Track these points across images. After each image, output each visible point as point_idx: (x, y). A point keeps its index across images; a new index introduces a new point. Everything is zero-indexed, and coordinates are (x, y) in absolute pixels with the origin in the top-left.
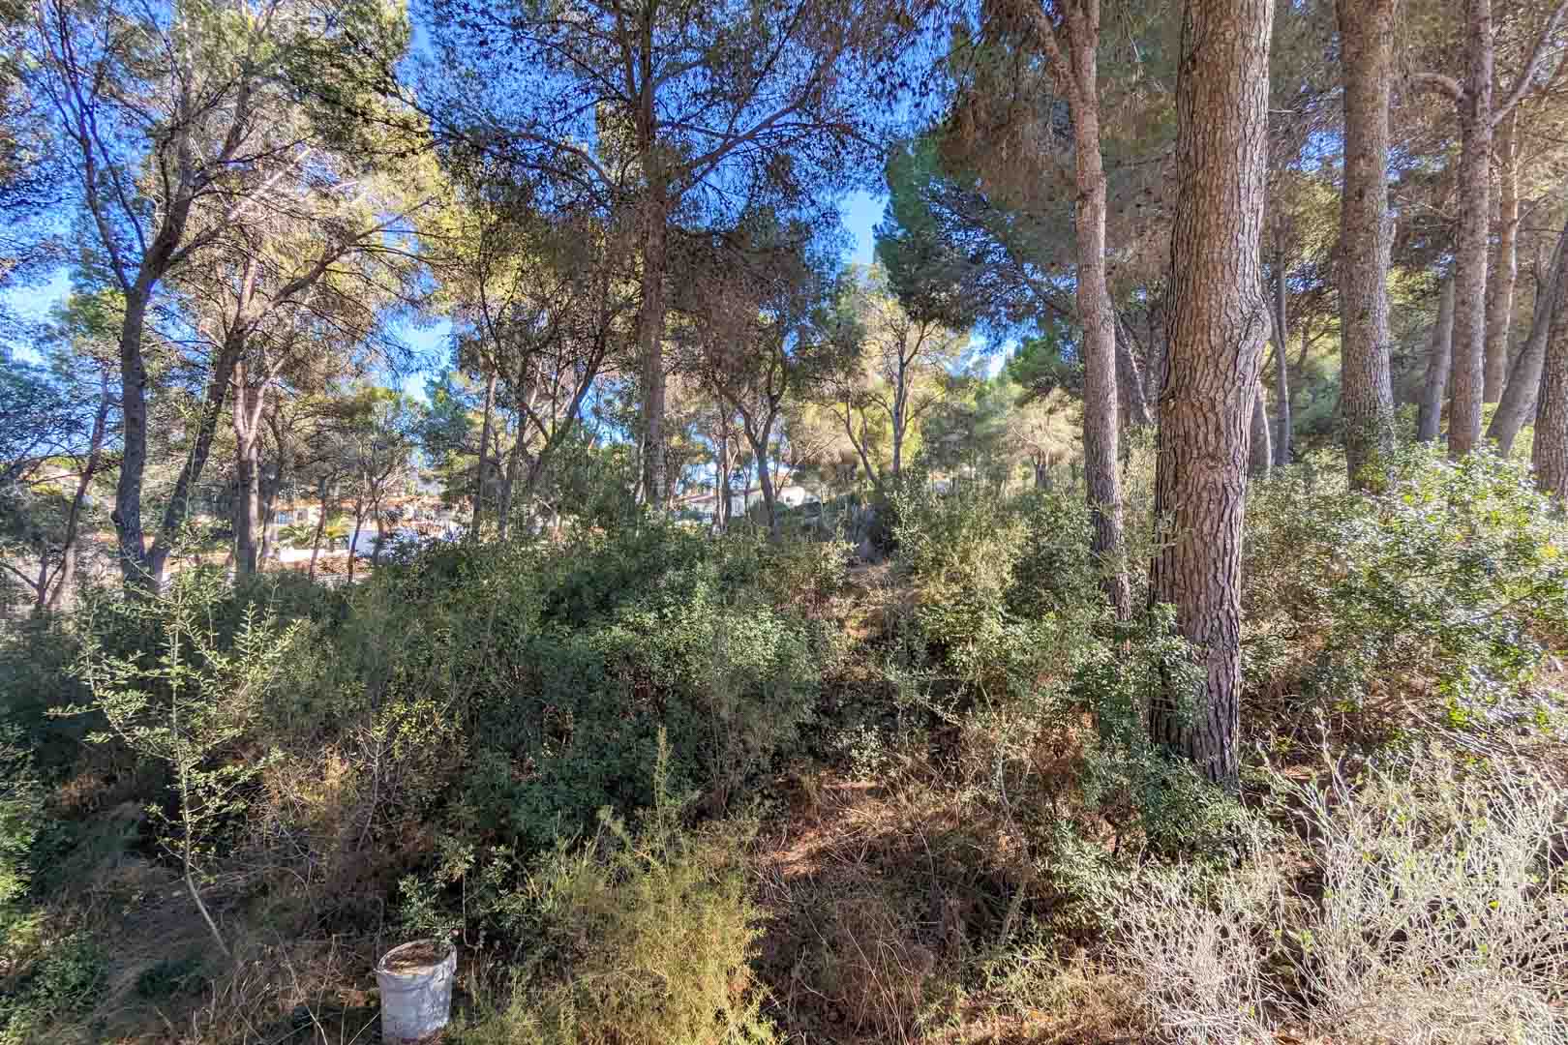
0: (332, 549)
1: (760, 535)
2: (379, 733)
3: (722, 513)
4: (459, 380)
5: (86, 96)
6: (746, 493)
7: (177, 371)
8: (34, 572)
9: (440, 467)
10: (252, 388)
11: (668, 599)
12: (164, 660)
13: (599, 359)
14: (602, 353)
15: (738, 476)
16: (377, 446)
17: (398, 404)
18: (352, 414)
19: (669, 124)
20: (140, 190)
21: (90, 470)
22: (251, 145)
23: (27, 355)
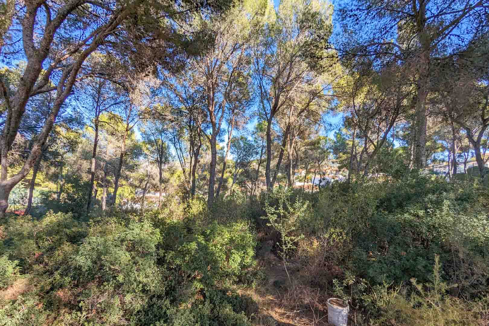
0: (308, 183)
1: (476, 181)
2: (327, 236)
3: (452, 172)
4: (344, 131)
5: (261, 76)
6: (465, 163)
7: (276, 138)
8: (250, 186)
9: (337, 158)
10: (291, 140)
11: (429, 206)
12: (280, 208)
13: (396, 117)
14: (398, 114)
15: (460, 156)
16: (320, 153)
17: (326, 141)
18: (314, 145)
19: (432, 17)
20: (270, 95)
21: (260, 163)
22: (293, 76)
23: (250, 138)
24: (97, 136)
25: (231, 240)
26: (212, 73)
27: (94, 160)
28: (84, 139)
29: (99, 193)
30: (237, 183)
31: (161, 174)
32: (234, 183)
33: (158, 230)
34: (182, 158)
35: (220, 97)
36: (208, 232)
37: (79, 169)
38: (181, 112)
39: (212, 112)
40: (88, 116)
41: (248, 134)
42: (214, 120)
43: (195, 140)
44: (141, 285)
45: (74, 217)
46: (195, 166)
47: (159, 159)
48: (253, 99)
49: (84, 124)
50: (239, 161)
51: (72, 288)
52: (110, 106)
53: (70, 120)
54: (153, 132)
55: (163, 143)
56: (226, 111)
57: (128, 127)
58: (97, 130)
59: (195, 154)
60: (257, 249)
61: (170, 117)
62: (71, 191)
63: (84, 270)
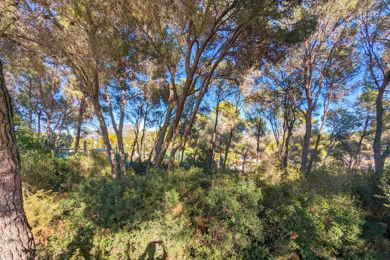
5: (371, 43)
8: (349, 159)
21: (364, 135)
23: (350, 110)
24: (217, 118)
25: (331, 212)
26: (310, 54)
27: (214, 134)
28: (209, 120)
29: (215, 156)
30: (332, 155)
31: (258, 145)
32: (328, 155)
33: (260, 189)
34: (277, 131)
35: (317, 75)
36: (306, 199)
37: (206, 140)
38: (277, 93)
39: (308, 89)
40: (212, 105)
41: (349, 106)
42: (310, 97)
43: (289, 116)
44: (247, 230)
45: (204, 171)
46: (288, 138)
47: (257, 133)
48: (357, 69)
49: (210, 111)
50: (335, 133)
51: (203, 217)
52: (226, 97)
53: (203, 109)
54: (254, 112)
55: (261, 120)
56: (323, 87)
57: (237, 110)
58: (217, 114)
59: (289, 128)
60: (364, 228)
61: (268, 98)
62: (201, 154)
63: (211, 208)
